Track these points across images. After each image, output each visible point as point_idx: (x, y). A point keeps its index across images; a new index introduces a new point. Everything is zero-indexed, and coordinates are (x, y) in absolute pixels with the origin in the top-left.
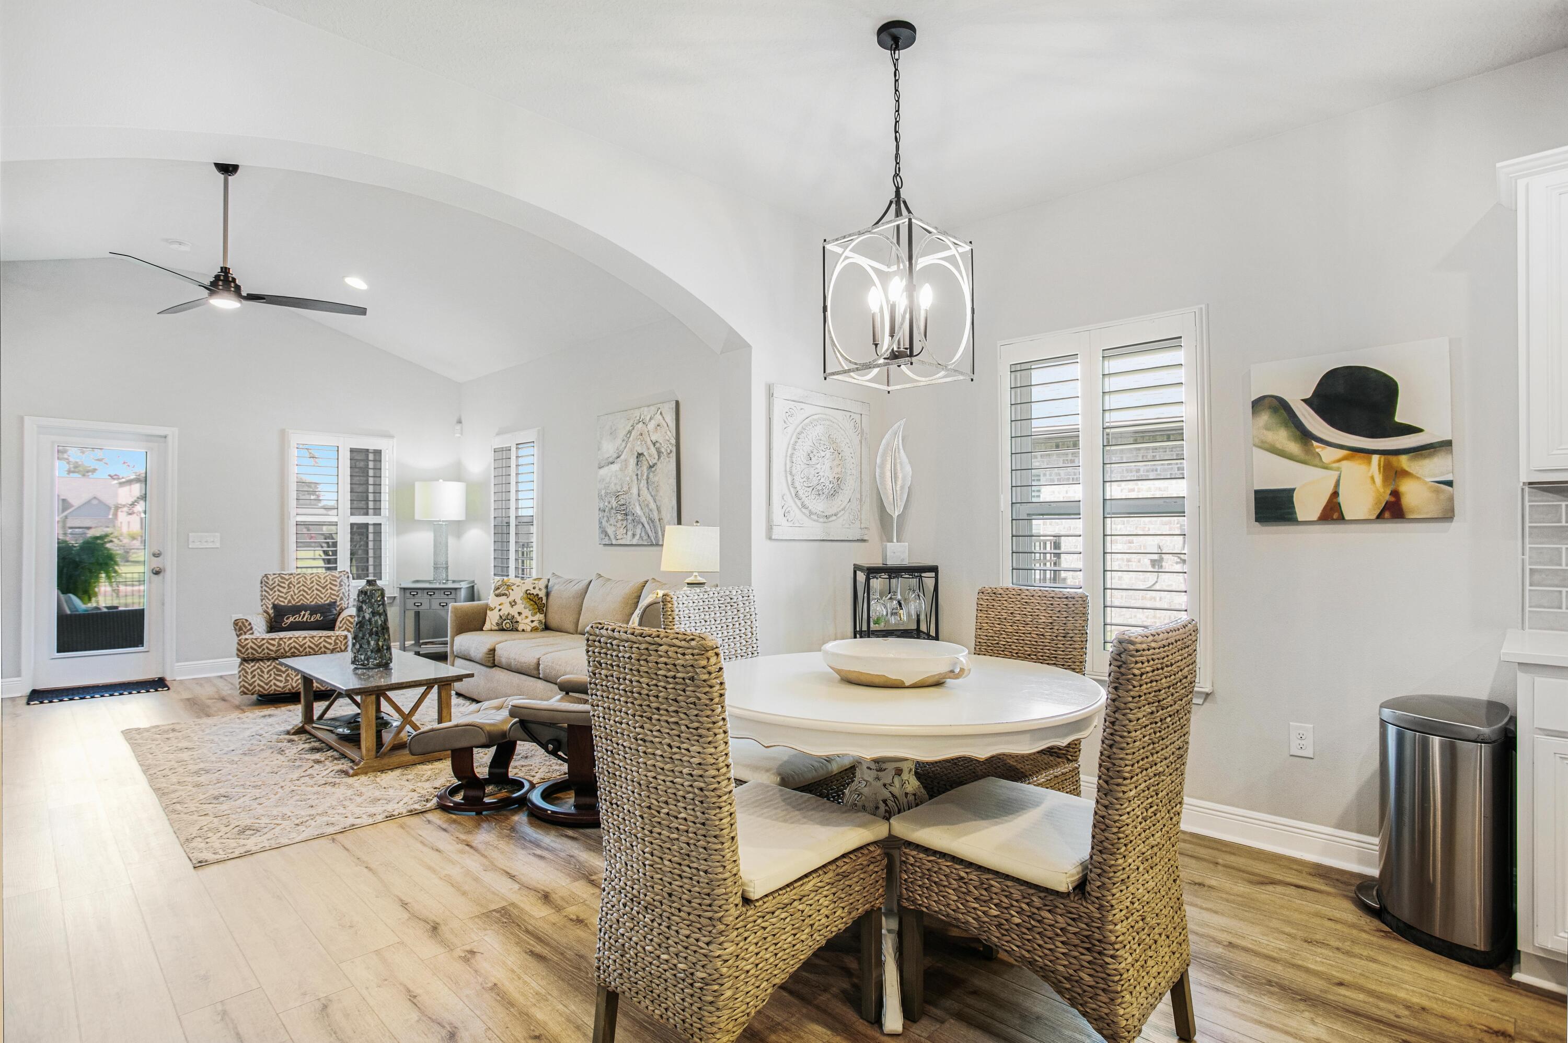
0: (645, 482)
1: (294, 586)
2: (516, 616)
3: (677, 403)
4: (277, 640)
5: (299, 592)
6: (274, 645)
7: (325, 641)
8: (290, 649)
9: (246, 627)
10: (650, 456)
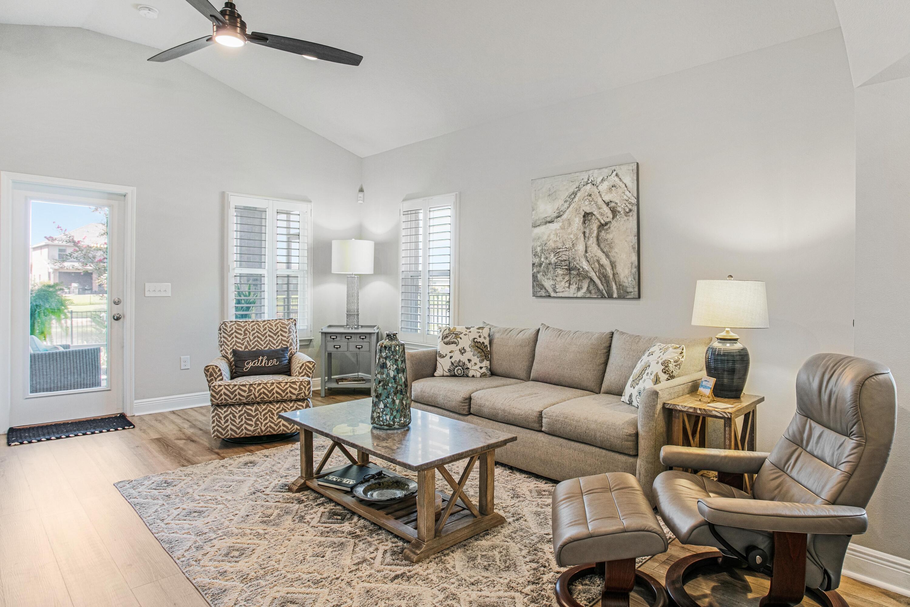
0: (595, 240)
1: (250, 333)
2: (467, 362)
3: (638, 164)
4: (247, 386)
5: (254, 338)
6: (245, 391)
7: (290, 386)
8: (260, 395)
9: (216, 374)
10: (602, 214)
